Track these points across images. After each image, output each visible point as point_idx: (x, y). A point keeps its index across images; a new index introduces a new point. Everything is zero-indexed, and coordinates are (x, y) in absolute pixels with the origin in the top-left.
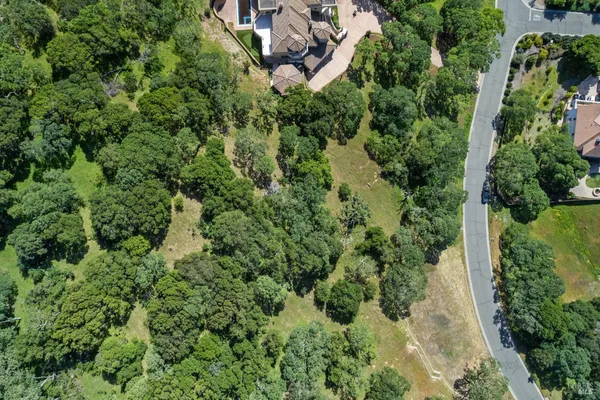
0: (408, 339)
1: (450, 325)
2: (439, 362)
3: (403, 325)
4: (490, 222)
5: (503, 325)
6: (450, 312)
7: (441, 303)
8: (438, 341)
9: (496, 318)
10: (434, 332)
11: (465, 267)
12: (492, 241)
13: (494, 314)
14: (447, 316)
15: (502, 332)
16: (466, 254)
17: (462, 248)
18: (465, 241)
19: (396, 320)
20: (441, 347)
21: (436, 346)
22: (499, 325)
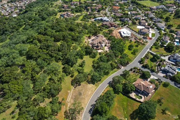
0: (70, 90)
1: (81, 96)
2: (72, 101)
3: (72, 87)
4: (107, 87)
5: (92, 108)
6: (83, 94)
7: (83, 91)
8: (75, 97)
9: (92, 105)
10: (77, 95)
11: (95, 91)
12: (104, 91)
13: (93, 104)
14: (82, 94)
15: (91, 109)
16: (97, 89)
17: (97, 88)
18: (99, 87)
19: (72, 85)
20: (75, 98)
21: (74, 98)
22: (92, 107)
